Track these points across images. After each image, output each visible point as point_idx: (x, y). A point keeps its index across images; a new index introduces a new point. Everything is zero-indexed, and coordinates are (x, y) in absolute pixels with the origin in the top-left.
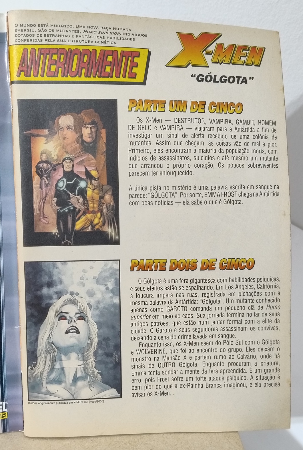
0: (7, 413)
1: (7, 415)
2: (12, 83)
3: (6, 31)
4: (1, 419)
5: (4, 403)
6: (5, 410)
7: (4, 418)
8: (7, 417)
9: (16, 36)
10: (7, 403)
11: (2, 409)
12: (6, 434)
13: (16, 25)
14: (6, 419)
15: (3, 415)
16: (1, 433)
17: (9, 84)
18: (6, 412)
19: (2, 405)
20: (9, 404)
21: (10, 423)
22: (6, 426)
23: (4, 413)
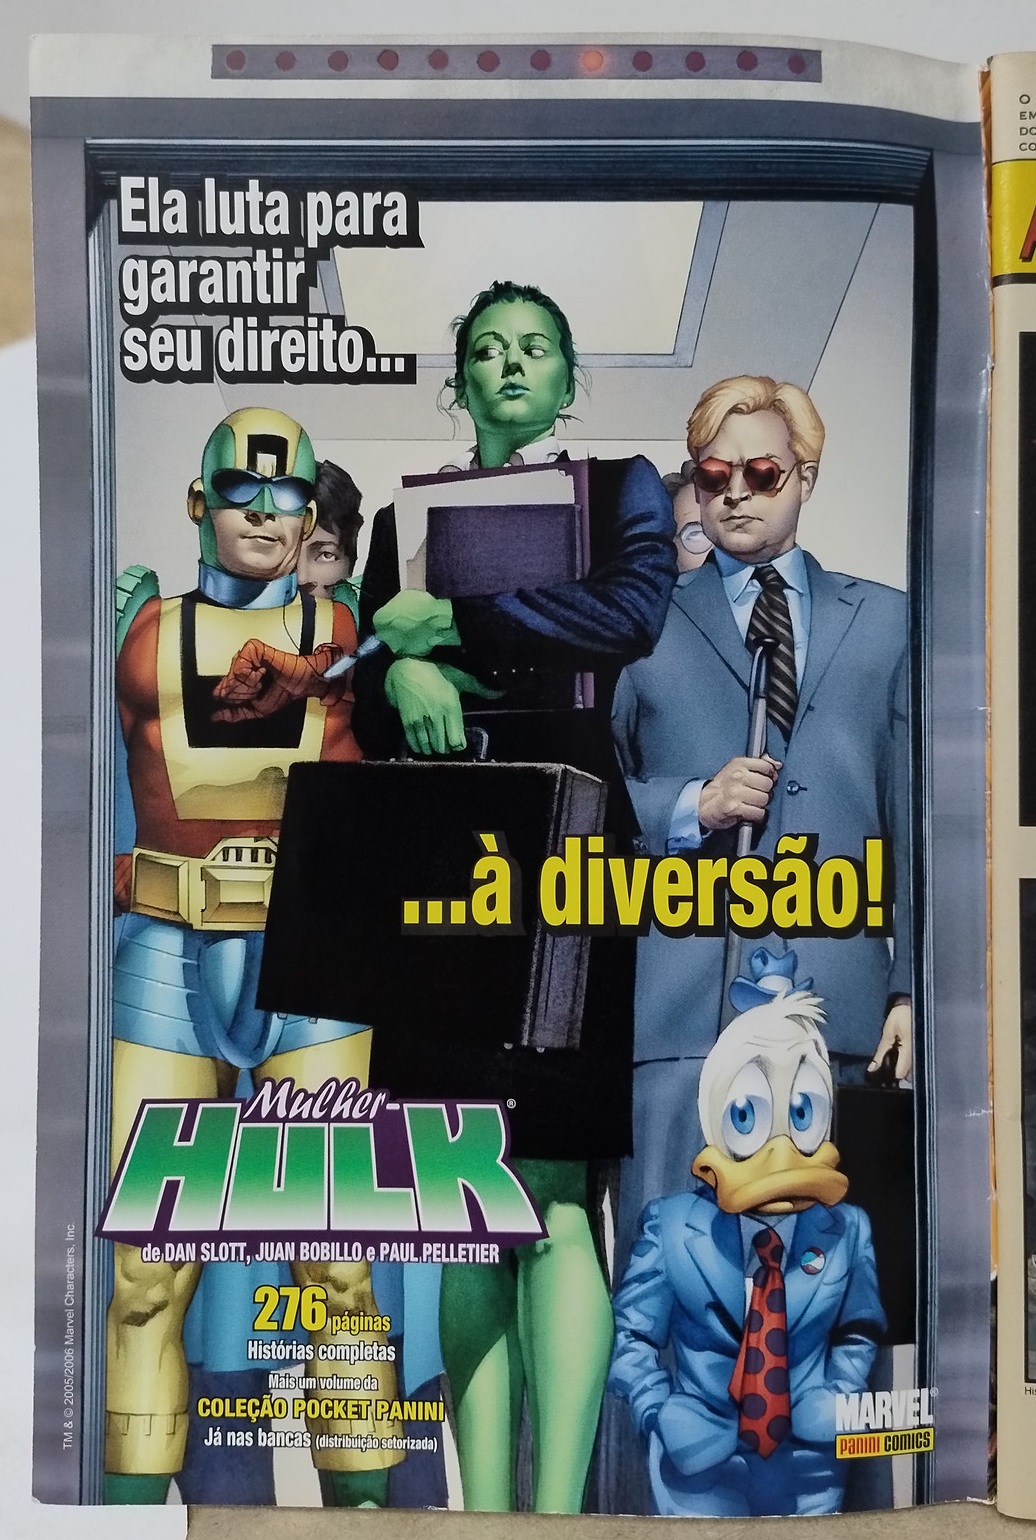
0: (931, 1431)
1: (931, 1438)
2: (996, 281)
3: (976, 116)
4: (913, 1453)
5: (925, 1391)
6: (927, 1419)
7: (923, 1449)
8: (931, 1447)
9: (1024, 131)
10: (935, 1392)
11: (919, 1414)
12: (925, 1510)
13: (1025, 99)
14: (929, 1452)
15: (920, 1440)
16: (911, 1505)
17: (987, 284)
18: (929, 1426)
19: (919, 1400)
20: (943, 1399)
21: (939, 1468)
22: (926, 1482)
23: (923, 1431)
